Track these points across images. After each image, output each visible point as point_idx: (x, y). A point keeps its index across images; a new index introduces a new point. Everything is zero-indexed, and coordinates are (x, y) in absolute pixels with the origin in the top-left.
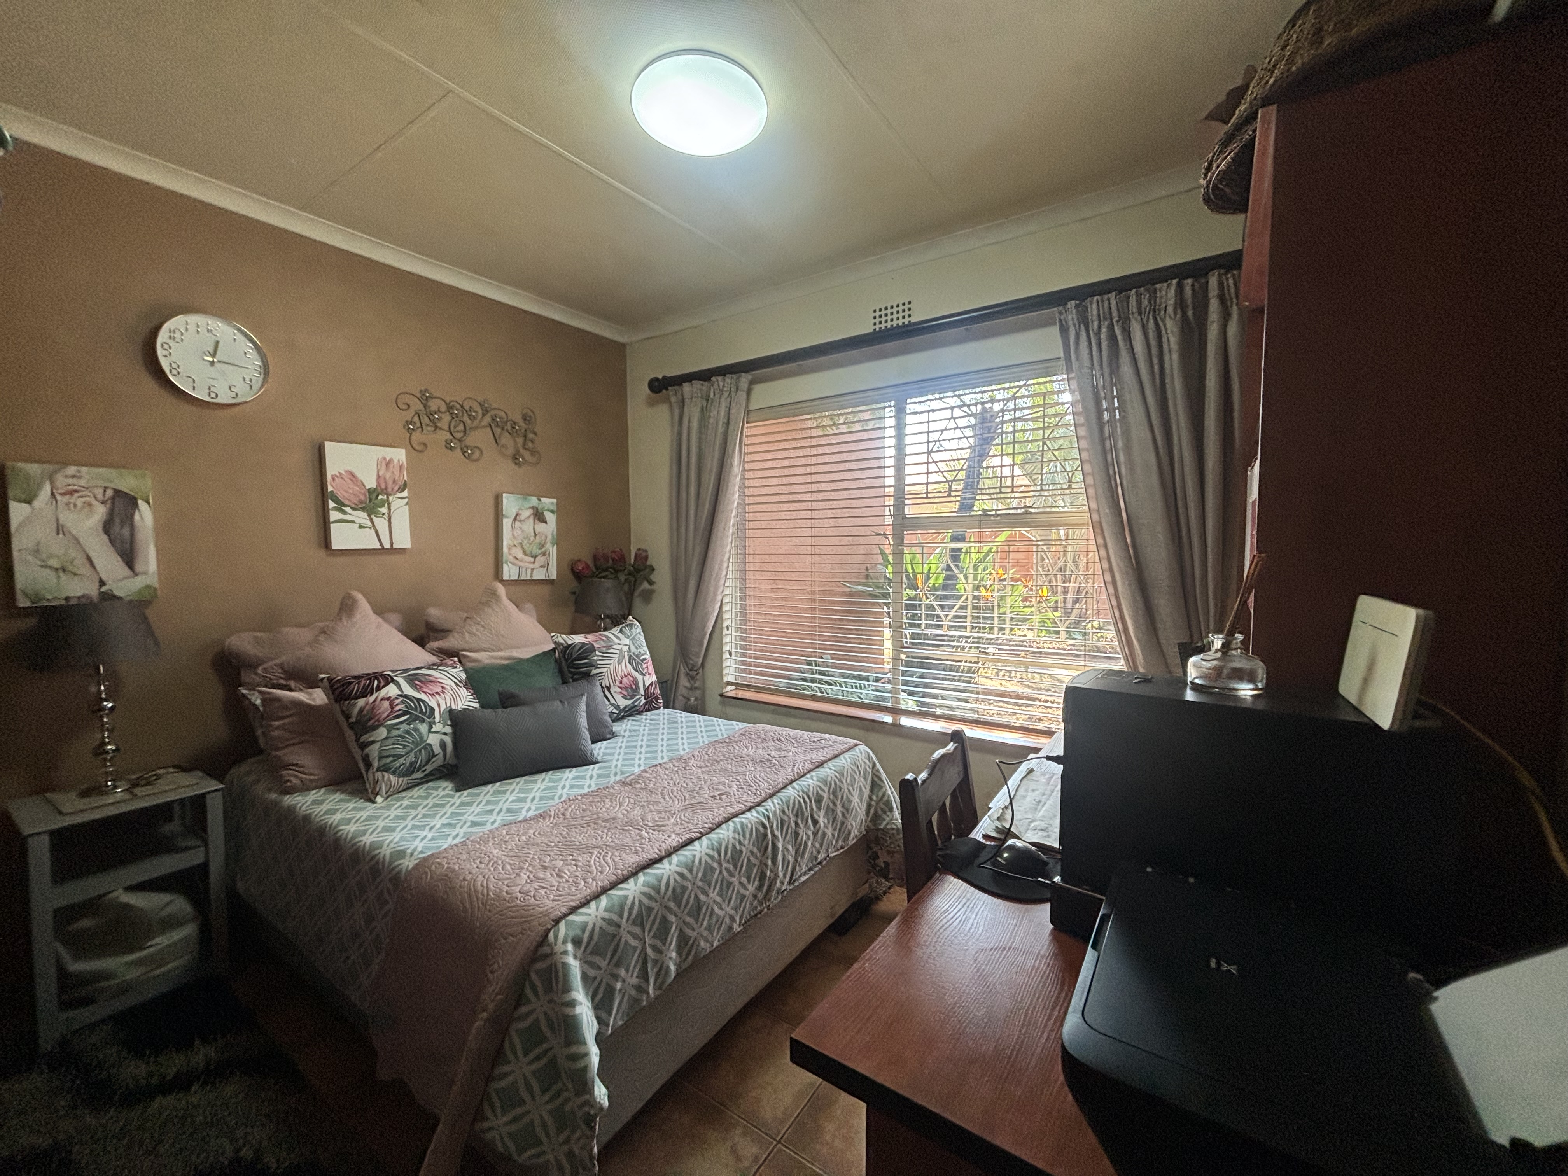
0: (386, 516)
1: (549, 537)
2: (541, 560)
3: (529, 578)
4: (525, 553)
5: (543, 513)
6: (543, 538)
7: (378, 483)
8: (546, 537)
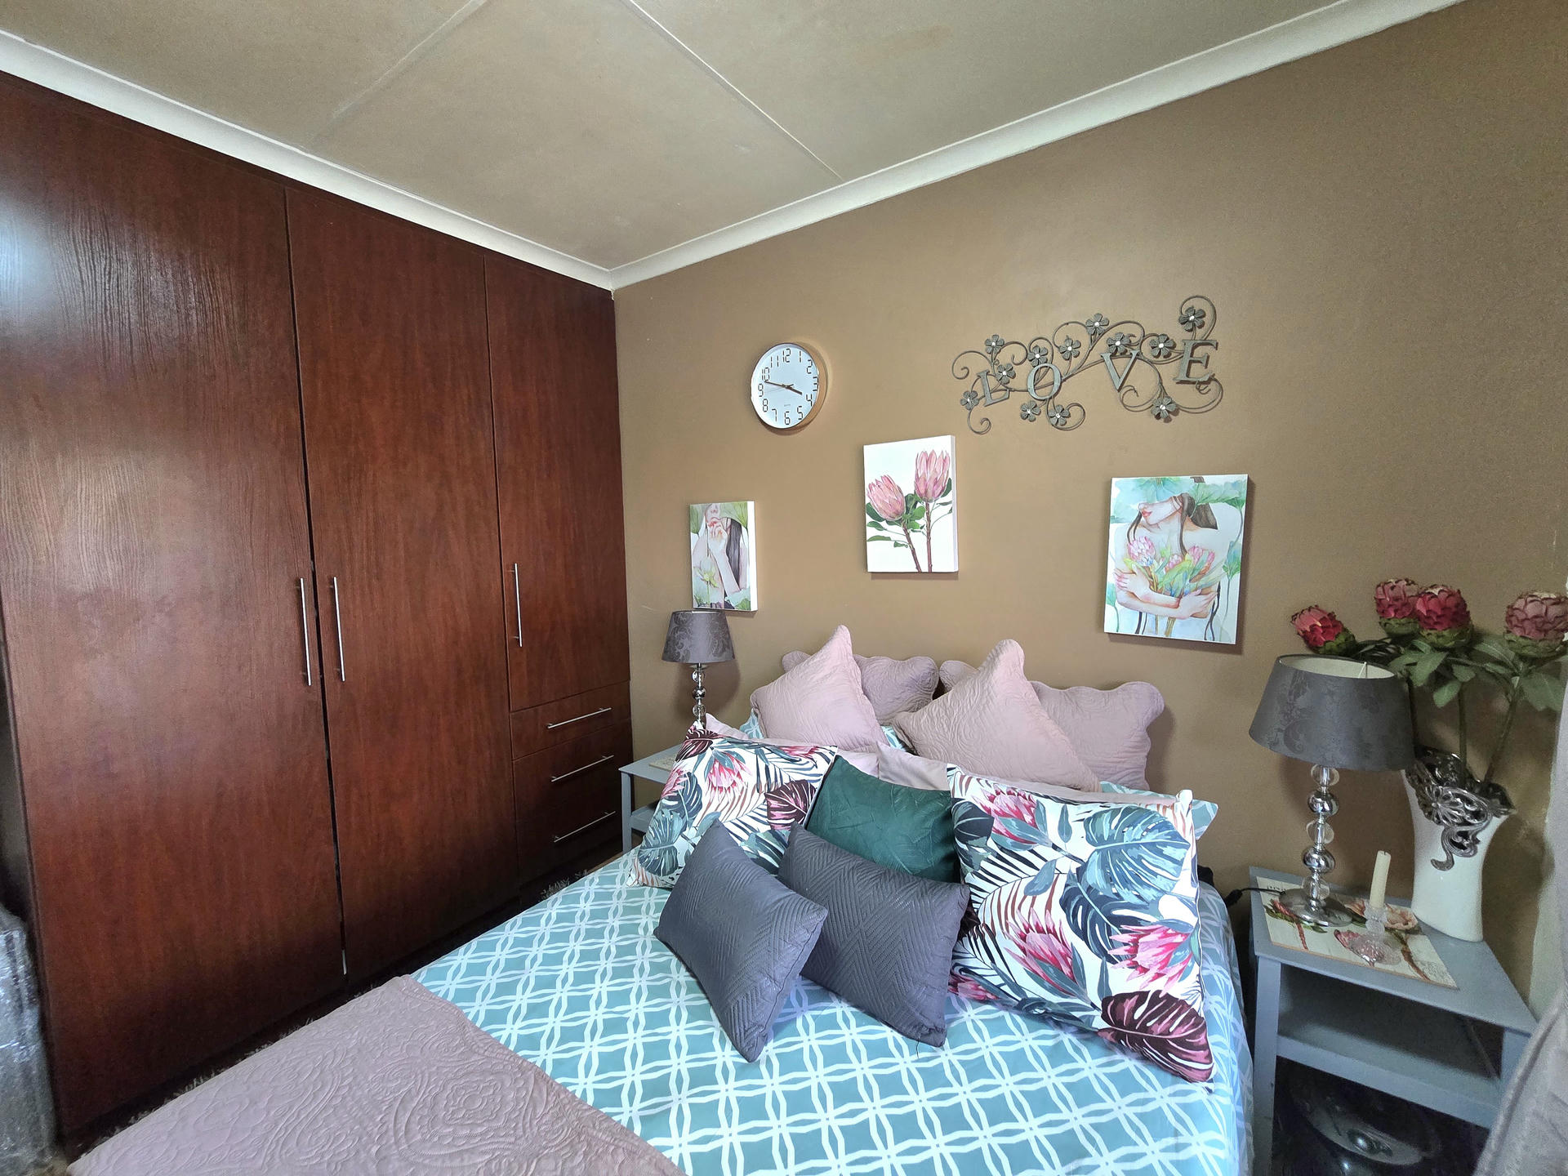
0: (925, 530)
1: (1221, 556)
2: (1192, 602)
3: (1161, 635)
4: (1154, 585)
5: (1206, 508)
6: (1205, 557)
7: (917, 487)
8: (1212, 555)
